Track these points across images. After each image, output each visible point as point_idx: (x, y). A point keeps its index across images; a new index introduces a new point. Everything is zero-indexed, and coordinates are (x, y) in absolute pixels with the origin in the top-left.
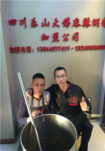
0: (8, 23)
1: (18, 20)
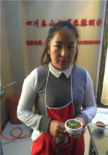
0: (26, 24)
1: (33, 21)
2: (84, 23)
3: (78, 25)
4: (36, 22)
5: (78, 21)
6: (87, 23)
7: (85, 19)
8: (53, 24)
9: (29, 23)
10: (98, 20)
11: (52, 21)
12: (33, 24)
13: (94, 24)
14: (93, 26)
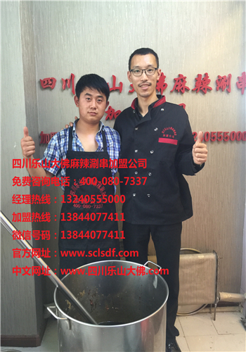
1: (58, 79)
2: (202, 85)
3: (187, 89)
4: (66, 80)
5: (186, 80)
6: (212, 85)
7: (206, 74)
8: (117, 85)
9: (47, 84)
10: (240, 76)
11: (114, 78)
12: (58, 85)
13: (229, 86)
14: (228, 92)
